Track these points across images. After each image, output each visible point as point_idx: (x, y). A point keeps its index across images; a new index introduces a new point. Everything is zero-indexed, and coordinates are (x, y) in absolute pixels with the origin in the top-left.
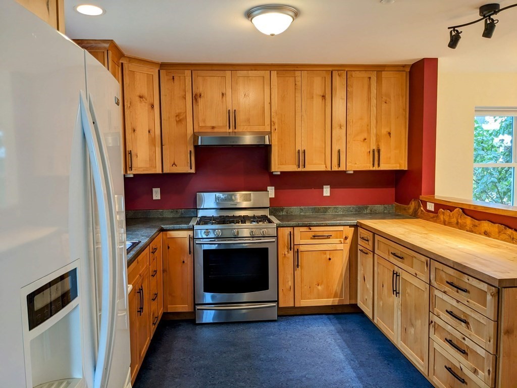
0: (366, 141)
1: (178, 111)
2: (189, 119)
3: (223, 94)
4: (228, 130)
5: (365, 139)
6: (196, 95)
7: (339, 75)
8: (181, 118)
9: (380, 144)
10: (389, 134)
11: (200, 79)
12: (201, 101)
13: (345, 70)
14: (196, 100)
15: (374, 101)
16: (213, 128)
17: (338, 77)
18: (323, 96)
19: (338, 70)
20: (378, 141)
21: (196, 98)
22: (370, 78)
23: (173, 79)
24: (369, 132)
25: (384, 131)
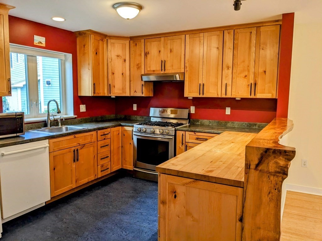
0: (246, 77)
1: (138, 62)
2: (143, 67)
3: (159, 51)
4: (161, 72)
5: (246, 76)
6: (146, 53)
7: (228, 33)
8: (139, 66)
9: (257, 79)
10: (265, 72)
11: (148, 44)
12: (149, 56)
13: (233, 29)
14: (146, 55)
15: (253, 49)
16: (154, 71)
17: (227, 34)
18: (217, 48)
19: (228, 30)
20: (255, 77)
21: (146, 54)
22: (251, 32)
23: (136, 45)
24: (249, 71)
25: (261, 70)
